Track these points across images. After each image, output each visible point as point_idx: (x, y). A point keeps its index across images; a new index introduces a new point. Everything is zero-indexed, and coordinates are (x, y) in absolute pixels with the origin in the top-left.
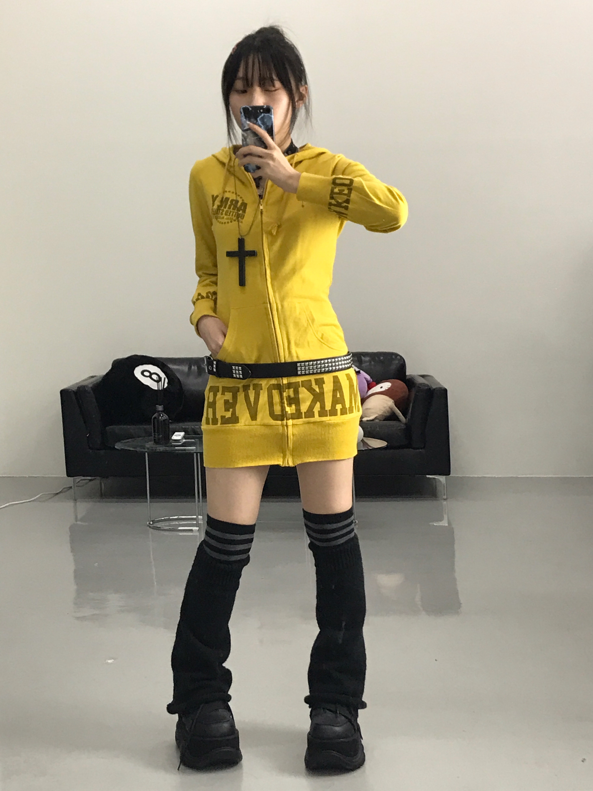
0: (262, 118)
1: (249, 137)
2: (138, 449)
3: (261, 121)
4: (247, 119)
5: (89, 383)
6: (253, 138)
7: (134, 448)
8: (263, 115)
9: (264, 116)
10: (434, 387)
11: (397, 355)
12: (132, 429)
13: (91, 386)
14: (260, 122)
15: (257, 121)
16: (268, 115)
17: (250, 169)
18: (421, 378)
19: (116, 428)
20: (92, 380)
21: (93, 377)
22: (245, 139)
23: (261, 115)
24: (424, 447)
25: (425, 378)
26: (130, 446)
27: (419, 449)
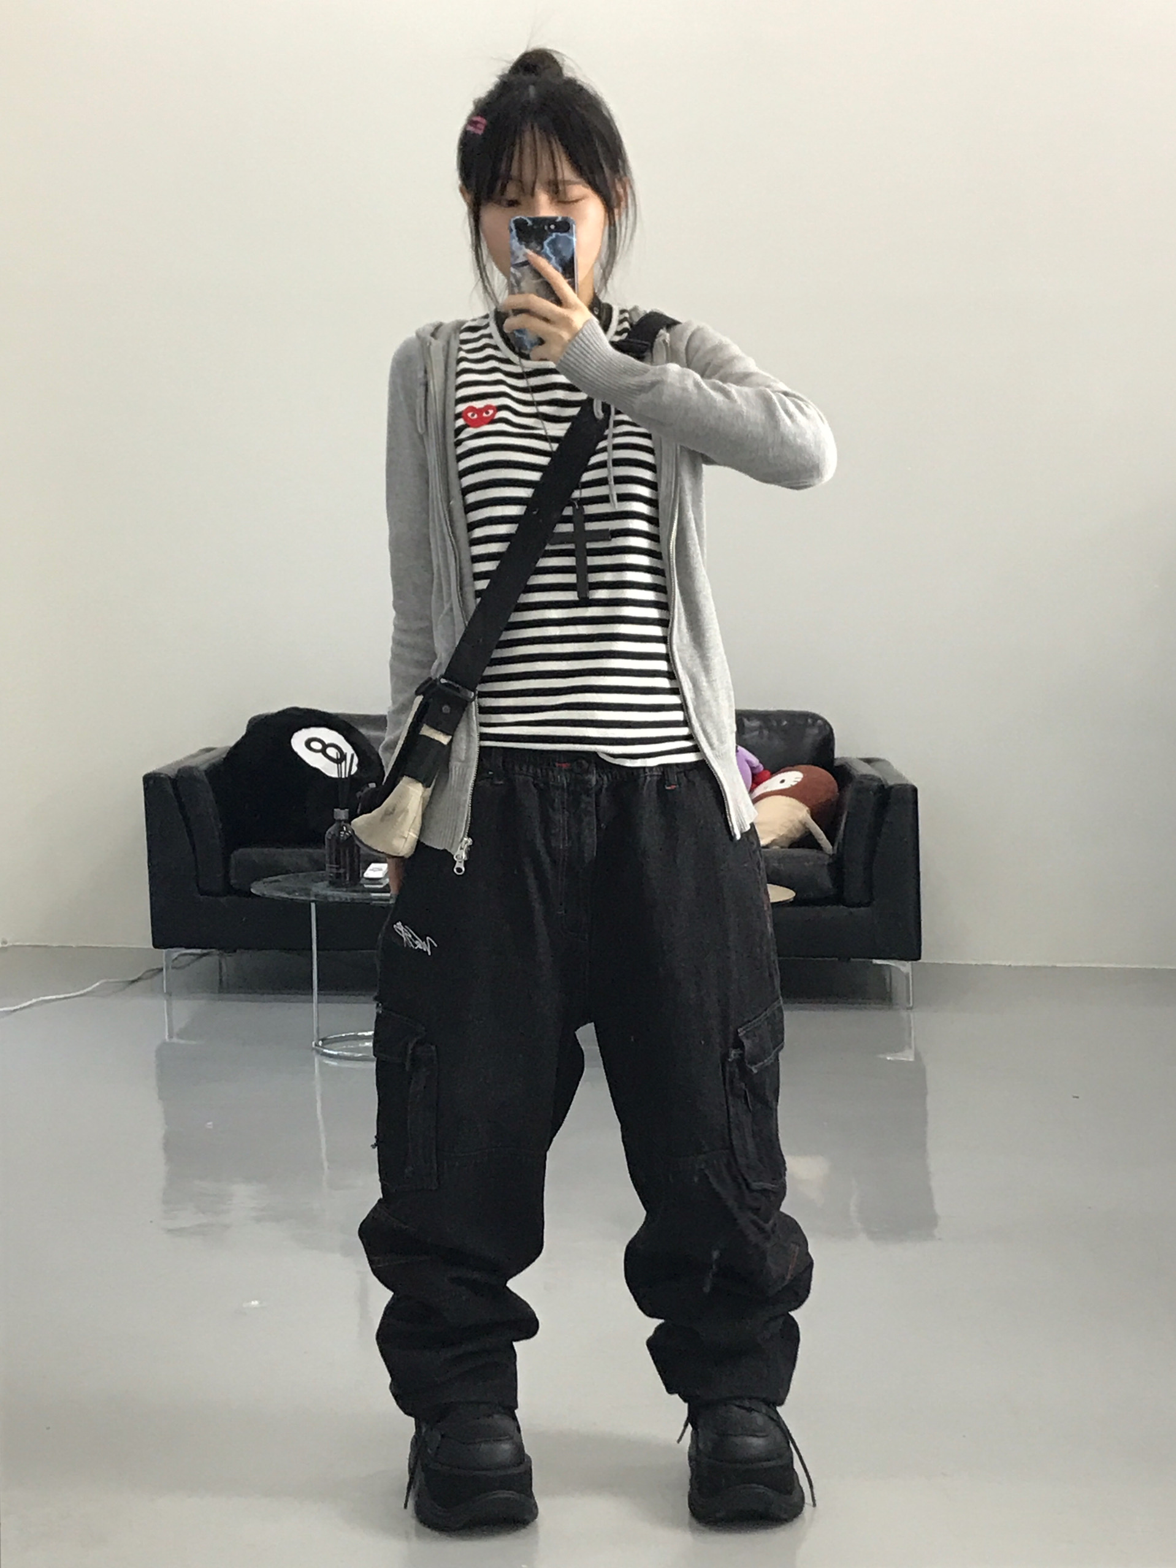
0: (553, 241)
1: (527, 278)
2: (297, 896)
3: (550, 249)
4: (523, 243)
5: (202, 763)
6: (535, 282)
7: (289, 893)
8: (554, 235)
9: (557, 236)
10: (891, 783)
11: (815, 717)
12: (287, 855)
13: (204, 767)
15: (542, 248)
16: (566, 237)
18: (862, 762)
19: (254, 854)
20: (207, 756)
21: (208, 750)
22: (518, 282)
23: (552, 236)
24: (868, 904)
25: (872, 764)
26: (281, 890)
27: (859, 905)
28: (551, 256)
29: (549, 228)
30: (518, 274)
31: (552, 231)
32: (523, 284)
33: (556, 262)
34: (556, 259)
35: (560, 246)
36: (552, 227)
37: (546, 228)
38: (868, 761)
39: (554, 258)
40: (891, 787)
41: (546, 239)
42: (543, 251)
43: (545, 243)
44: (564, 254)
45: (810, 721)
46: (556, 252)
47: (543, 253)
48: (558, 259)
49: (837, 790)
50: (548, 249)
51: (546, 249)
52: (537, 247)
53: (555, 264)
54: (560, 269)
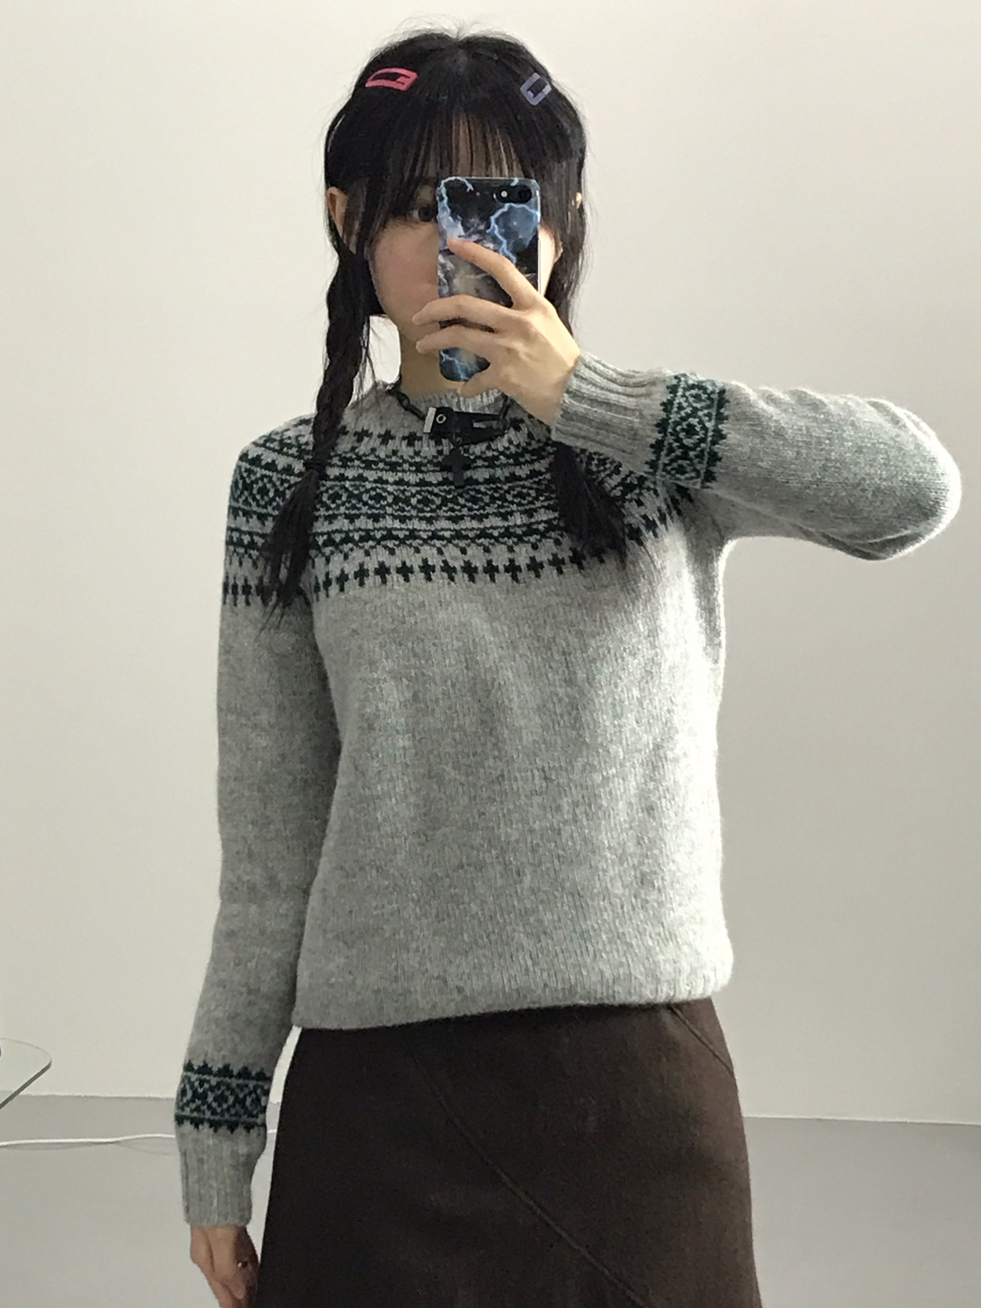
0: (503, 214)
1: (462, 272)
3: (499, 226)
4: (459, 217)
6: (472, 277)
8: (507, 205)
9: (510, 208)
14: (495, 229)
15: (488, 226)
16: (523, 209)
17: (460, 372)
22: (449, 278)
23: (502, 207)
28: (500, 237)
29: (499, 197)
30: (450, 266)
31: (505, 200)
32: (456, 282)
33: (508, 249)
34: (508, 243)
35: (515, 223)
36: (504, 194)
37: (495, 196)
39: (505, 241)
41: (493, 214)
42: (488, 231)
43: (493, 218)
44: (521, 236)
46: (509, 233)
47: (489, 234)
48: (512, 241)
50: (496, 226)
51: (494, 229)
52: (478, 225)
53: (507, 252)
54: (514, 259)
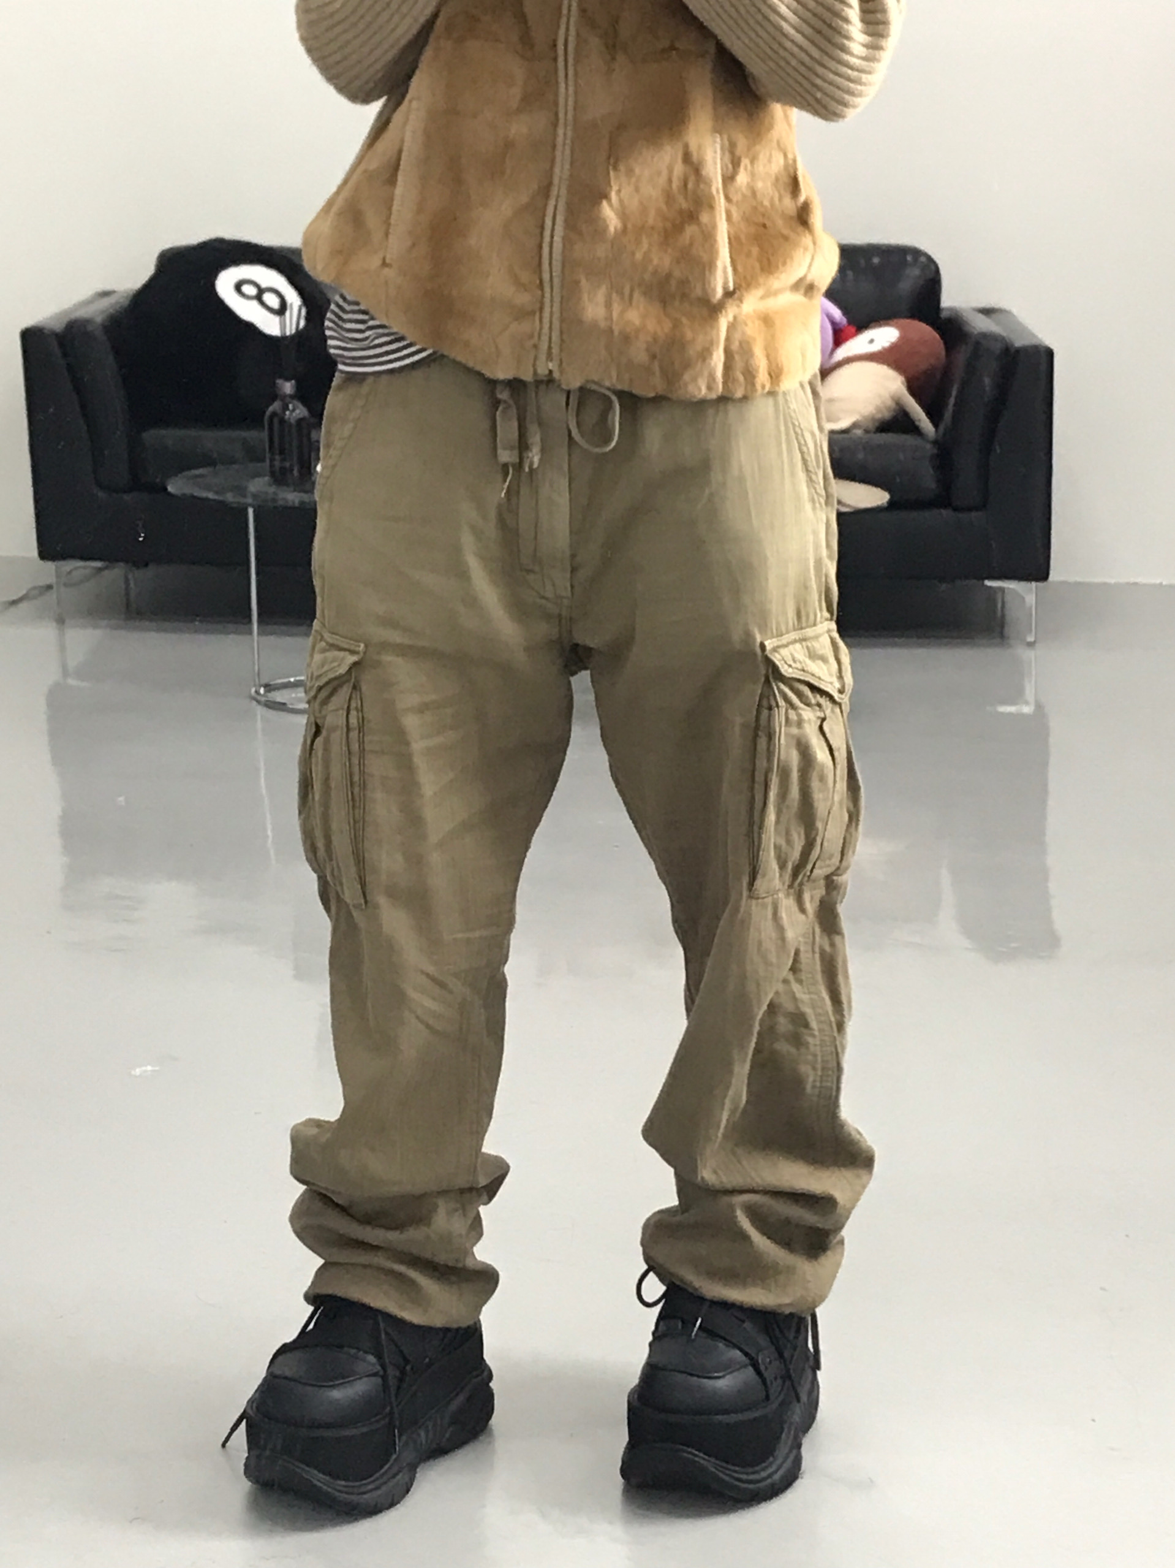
2: (230, 497)
5: (98, 312)
7: (217, 493)
10: (1018, 343)
11: (916, 253)
12: (210, 439)
13: (99, 319)
18: (981, 316)
19: (169, 437)
20: (105, 303)
21: (105, 294)
24: (982, 506)
25: (994, 316)
26: (208, 488)
27: (970, 509)
38: (987, 312)
40: (1018, 351)
45: (909, 258)
49: (943, 353)
